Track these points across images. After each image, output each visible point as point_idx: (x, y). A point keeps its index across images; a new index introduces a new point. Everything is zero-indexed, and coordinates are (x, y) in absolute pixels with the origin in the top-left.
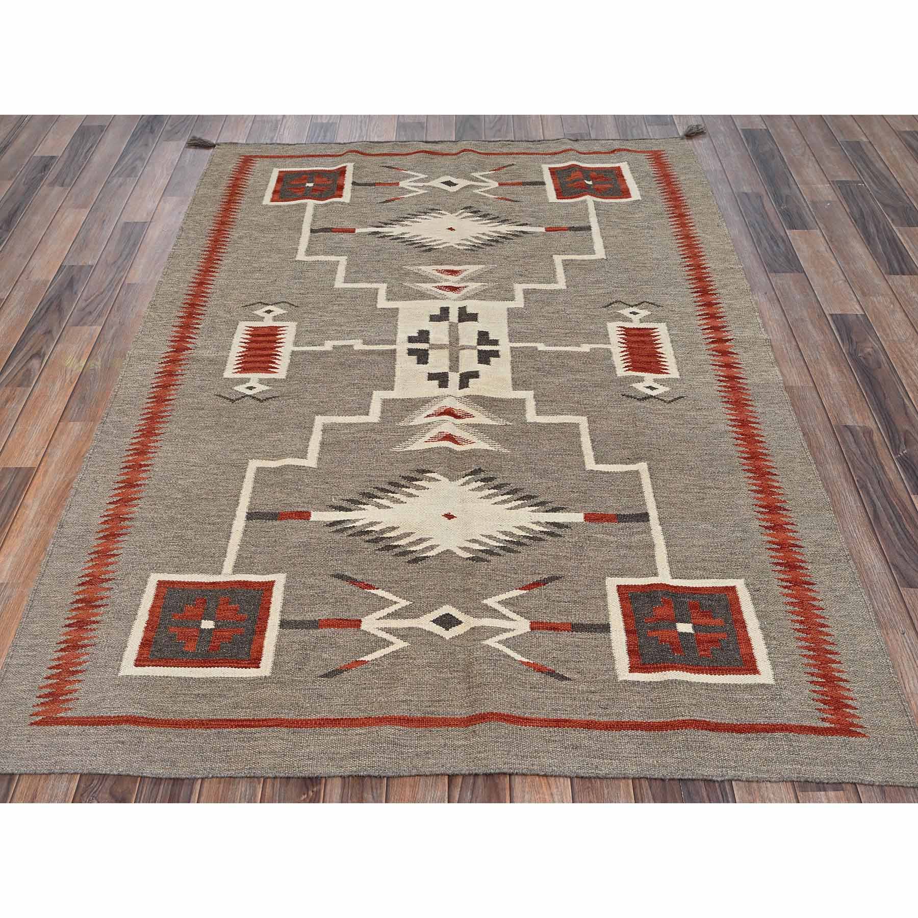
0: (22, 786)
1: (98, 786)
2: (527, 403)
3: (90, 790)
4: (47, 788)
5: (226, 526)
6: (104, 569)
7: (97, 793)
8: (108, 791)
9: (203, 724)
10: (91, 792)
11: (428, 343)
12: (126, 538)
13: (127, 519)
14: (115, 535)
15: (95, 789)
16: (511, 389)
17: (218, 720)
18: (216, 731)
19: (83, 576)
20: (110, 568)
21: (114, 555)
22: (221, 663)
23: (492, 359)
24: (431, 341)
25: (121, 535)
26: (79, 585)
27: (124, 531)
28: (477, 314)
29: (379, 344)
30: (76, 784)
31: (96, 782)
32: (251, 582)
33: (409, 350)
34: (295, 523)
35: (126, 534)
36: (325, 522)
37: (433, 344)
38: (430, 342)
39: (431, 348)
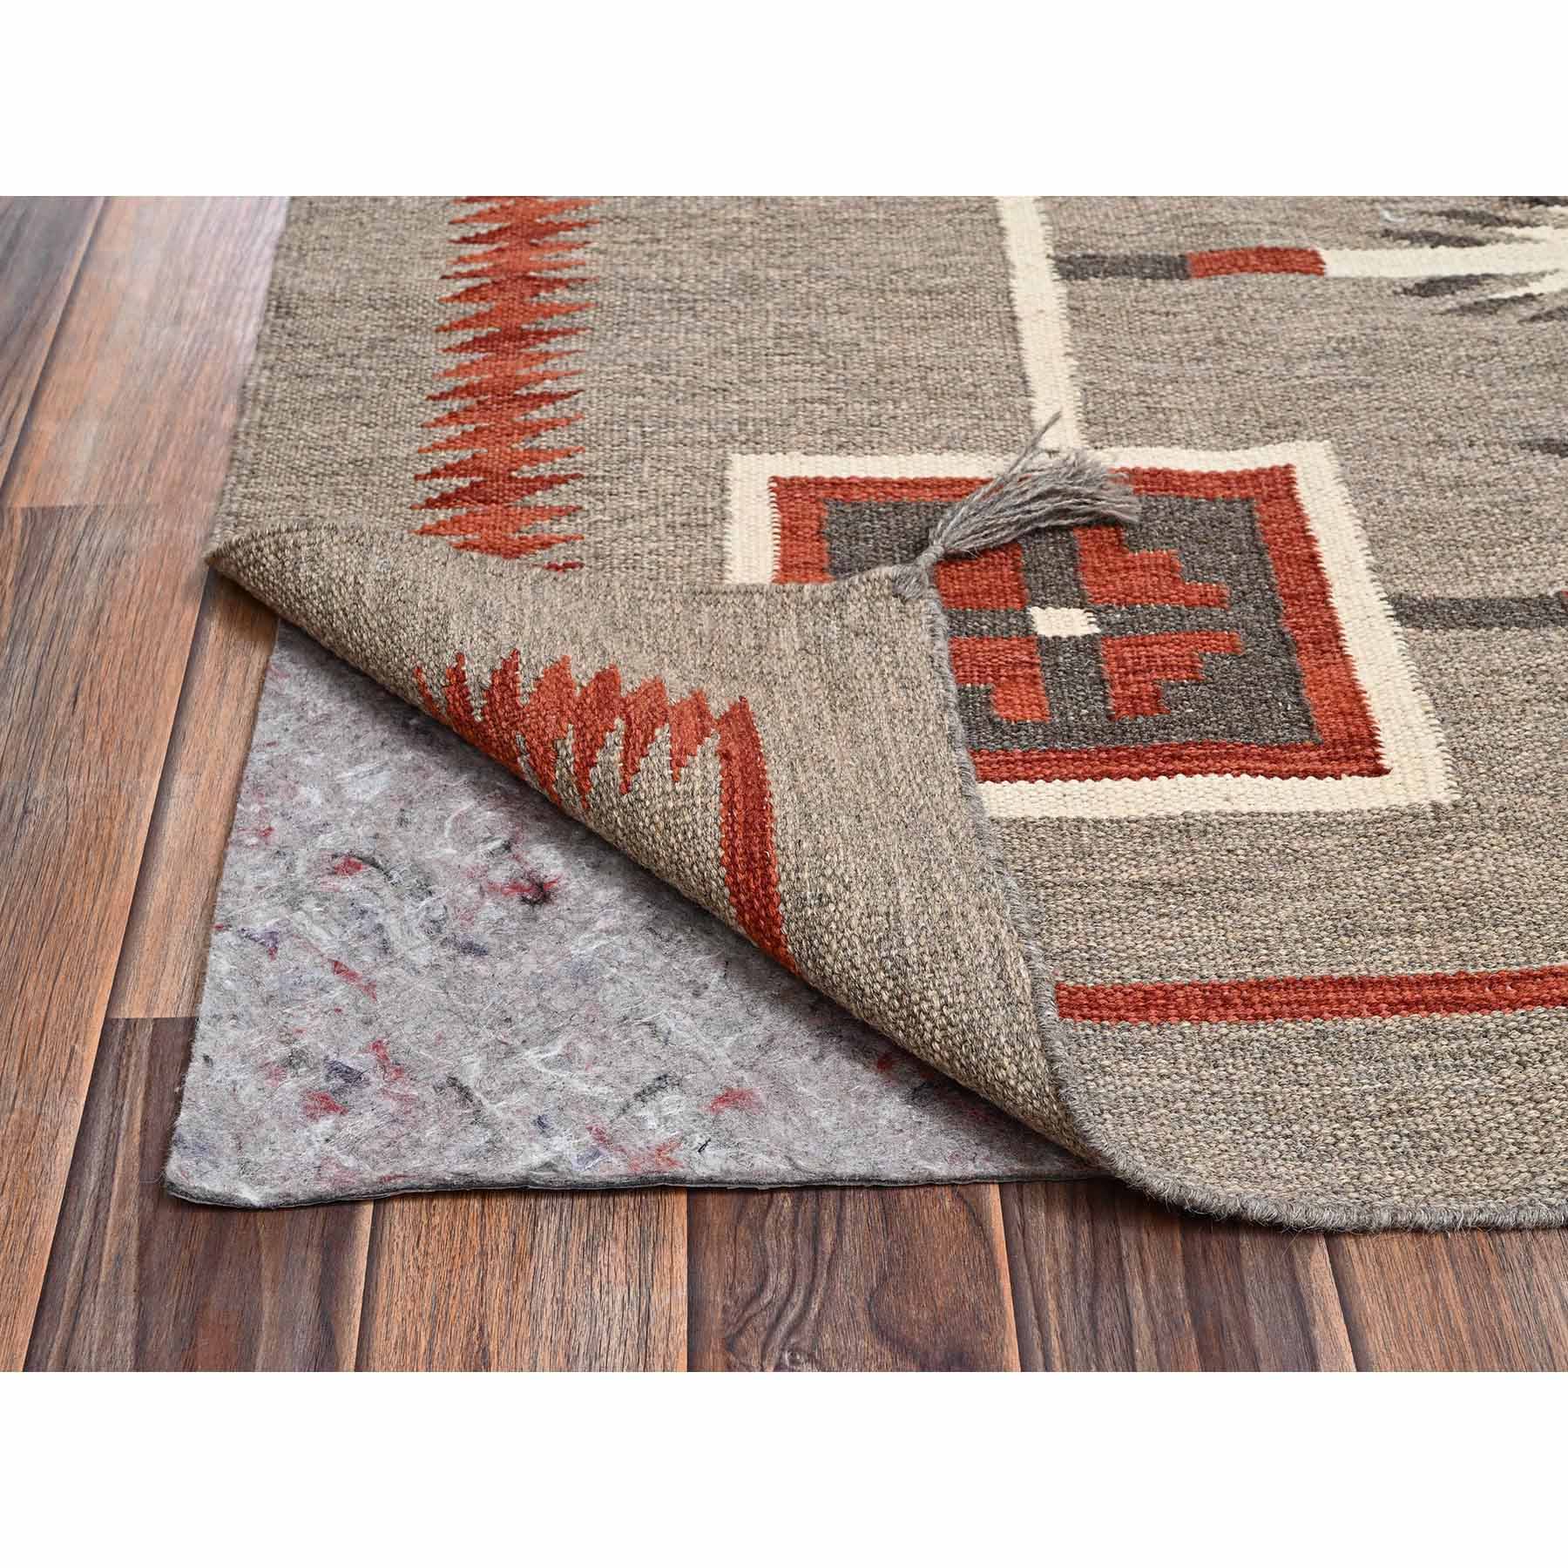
0: (397, 1316)
1: (798, 1299)
3: (766, 1319)
4: (535, 1318)
5: (984, 298)
6: (520, 446)
7: (808, 1327)
8: (861, 1317)
9: (1226, 1002)
10: (773, 1327)
12: (574, 344)
13: (560, 282)
14: (523, 335)
15: (791, 1315)
17: (1290, 984)
18: (1309, 1027)
19: (435, 474)
20: (547, 440)
21: (551, 398)
22: (1192, 758)
25: (553, 333)
26: (430, 504)
27: (559, 322)
30: (682, 1292)
31: (784, 1281)
32: (1183, 476)
34: (1273, 282)
35: (573, 331)
36: (1392, 283)
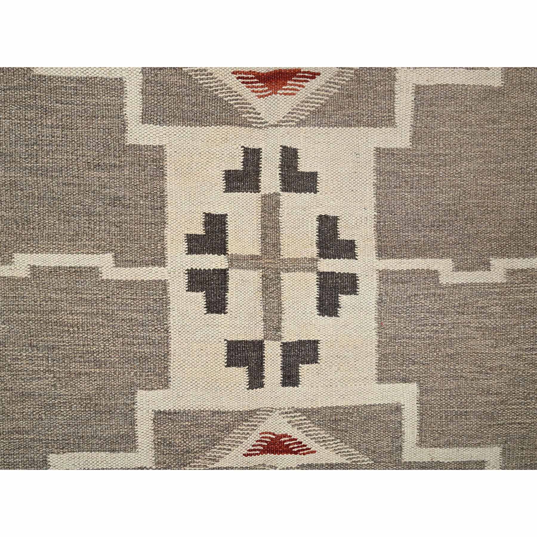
2: (138, 111)
11: (320, 274)
16: (168, 150)
23: (200, 230)
24: (313, 277)
28: (228, 366)
29: (408, 272)
33: (353, 256)
37: (312, 271)
38: (316, 276)
39: (313, 260)
